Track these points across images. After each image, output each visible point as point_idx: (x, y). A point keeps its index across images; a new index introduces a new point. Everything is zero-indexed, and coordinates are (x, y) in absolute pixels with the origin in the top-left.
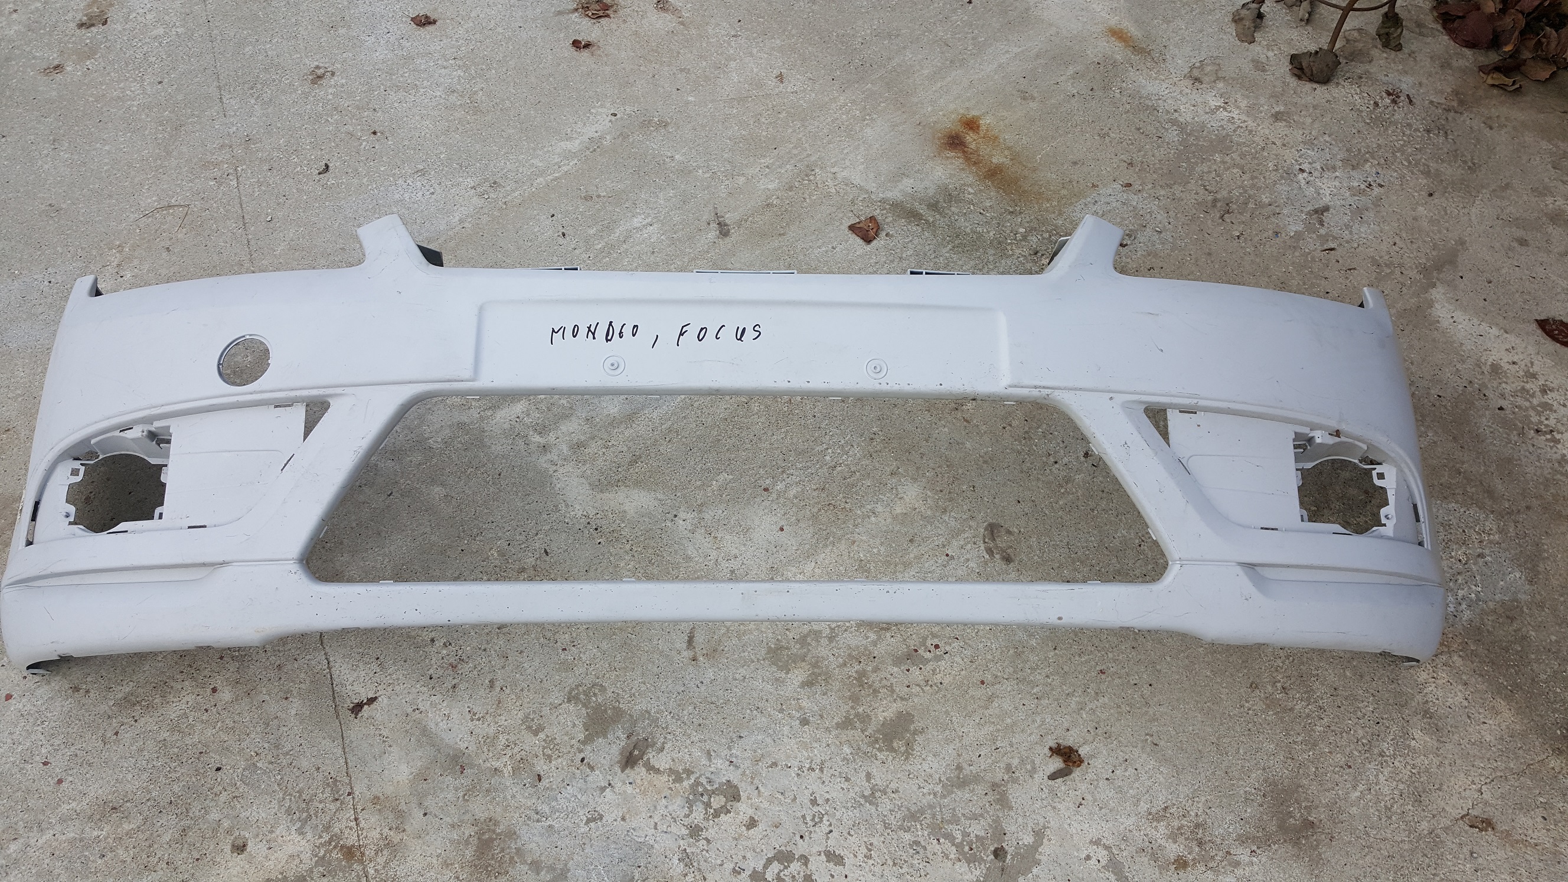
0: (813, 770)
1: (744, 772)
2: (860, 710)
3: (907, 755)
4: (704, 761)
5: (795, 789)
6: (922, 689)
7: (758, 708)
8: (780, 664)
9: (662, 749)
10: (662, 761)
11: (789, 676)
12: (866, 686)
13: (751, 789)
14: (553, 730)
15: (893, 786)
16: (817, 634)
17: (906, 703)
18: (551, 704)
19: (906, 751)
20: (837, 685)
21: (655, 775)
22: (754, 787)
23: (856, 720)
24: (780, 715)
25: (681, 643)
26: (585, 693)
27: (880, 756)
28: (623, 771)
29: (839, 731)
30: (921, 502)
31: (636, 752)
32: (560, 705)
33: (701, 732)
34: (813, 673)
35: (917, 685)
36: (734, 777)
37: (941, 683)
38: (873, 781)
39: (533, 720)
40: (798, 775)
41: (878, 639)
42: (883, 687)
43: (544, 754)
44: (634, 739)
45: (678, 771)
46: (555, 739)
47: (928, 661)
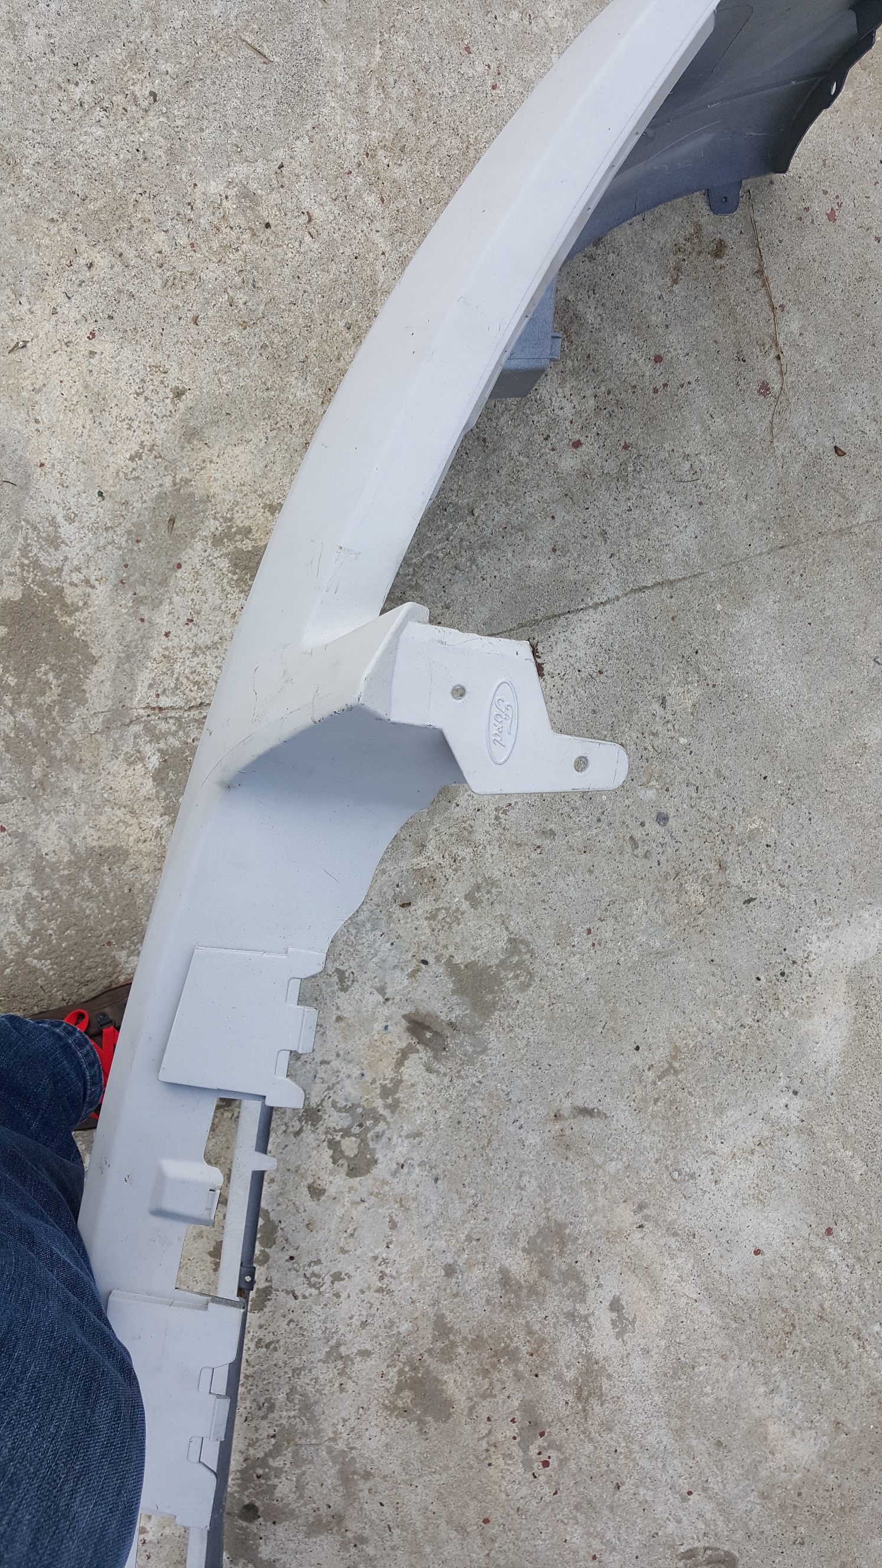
0: (381, 1278)
1: (387, 1183)
2: (460, 1350)
3: (391, 1409)
4: (407, 1128)
5: (358, 1252)
6: (483, 1438)
7: (476, 1206)
8: (539, 1241)
9: (429, 1070)
10: (413, 1070)
11: (520, 1253)
12: (495, 1359)
13: (363, 1192)
14: (471, 920)
15: (350, 1386)
16: (581, 1296)
17: (464, 1413)
18: (509, 916)
19: (396, 1408)
20: (500, 1319)
21: (395, 1060)
22: (364, 1196)
23: (447, 1342)
24: (463, 1237)
25: (584, 1097)
26: (520, 964)
27: (393, 1372)
28: (404, 1017)
29: (434, 1318)
30: (784, 1463)
31: (428, 1035)
32: (507, 928)
33: (450, 1124)
34: (520, 1287)
35: (490, 1432)
36: (383, 1168)
37: (490, 1465)
38: (359, 1359)
39: (488, 892)
40: (375, 1258)
41: (565, 1383)
42: (491, 1384)
43: (438, 910)
44: (448, 1032)
45: (396, 1092)
46: (459, 924)
47: (525, 1450)
